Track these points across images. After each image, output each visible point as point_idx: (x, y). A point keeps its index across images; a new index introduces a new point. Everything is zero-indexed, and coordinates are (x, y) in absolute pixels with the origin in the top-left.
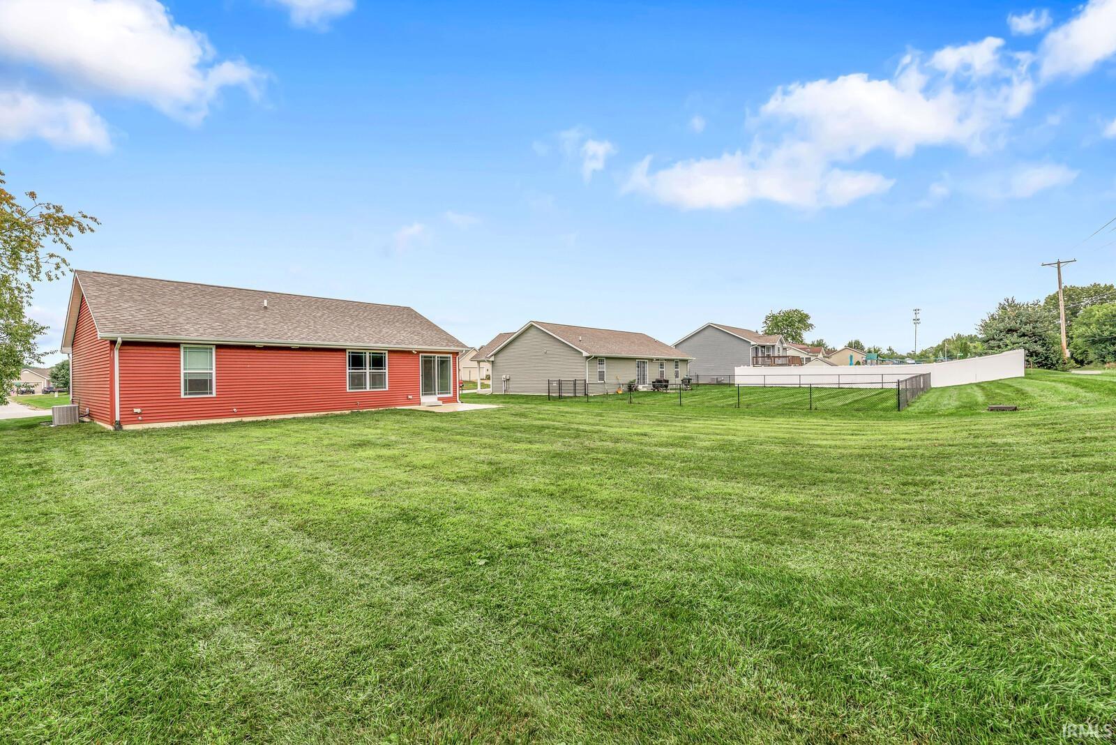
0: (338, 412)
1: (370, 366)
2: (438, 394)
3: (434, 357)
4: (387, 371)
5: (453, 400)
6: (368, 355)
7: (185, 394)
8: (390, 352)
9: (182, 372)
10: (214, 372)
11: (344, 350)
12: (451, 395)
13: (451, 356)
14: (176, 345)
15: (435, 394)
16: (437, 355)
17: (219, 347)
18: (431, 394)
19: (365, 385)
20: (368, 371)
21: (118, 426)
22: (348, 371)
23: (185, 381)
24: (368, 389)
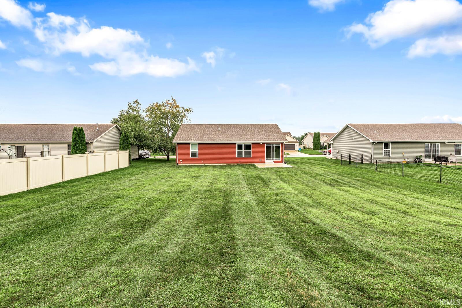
0: (233, 164)
1: (245, 149)
2: (274, 159)
3: (272, 145)
4: (251, 150)
5: (281, 162)
6: (244, 145)
7: (191, 157)
8: (253, 143)
9: (191, 151)
10: (198, 151)
11: (235, 143)
12: (280, 160)
13: (280, 144)
14: (189, 144)
15: (272, 159)
16: (273, 144)
17: (199, 144)
18: (271, 159)
19: (243, 155)
20: (244, 150)
21: (178, 164)
22: (237, 150)
23: (191, 153)
24: (244, 157)
